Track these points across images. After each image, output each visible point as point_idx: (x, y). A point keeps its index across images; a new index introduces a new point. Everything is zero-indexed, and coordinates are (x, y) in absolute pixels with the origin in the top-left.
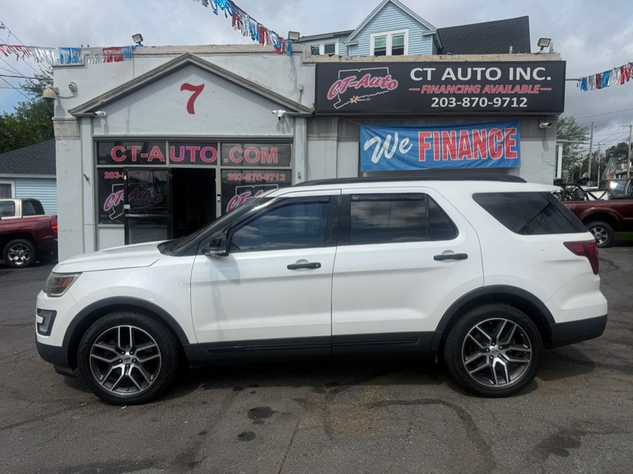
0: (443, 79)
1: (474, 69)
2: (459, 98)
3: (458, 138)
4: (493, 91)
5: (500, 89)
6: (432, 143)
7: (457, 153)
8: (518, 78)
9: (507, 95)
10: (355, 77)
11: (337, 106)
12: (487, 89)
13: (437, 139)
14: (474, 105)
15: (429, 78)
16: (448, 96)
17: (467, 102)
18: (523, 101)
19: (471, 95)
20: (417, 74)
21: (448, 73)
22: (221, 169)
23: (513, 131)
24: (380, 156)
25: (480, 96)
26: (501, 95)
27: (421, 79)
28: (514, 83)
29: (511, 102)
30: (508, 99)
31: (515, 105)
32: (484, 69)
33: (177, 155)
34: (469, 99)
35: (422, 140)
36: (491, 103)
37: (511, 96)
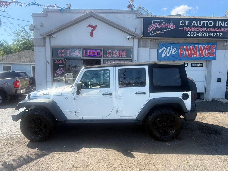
0: (192, 25)
1: (204, 21)
2: (198, 32)
3: (194, 49)
4: (211, 30)
5: (213, 29)
6: (184, 50)
7: (193, 54)
8: (219, 26)
9: (215, 32)
10: (159, 23)
11: (151, 34)
12: (208, 29)
13: (186, 49)
14: (203, 36)
15: (187, 25)
16: (194, 32)
17: (201, 34)
18: (221, 34)
19: (202, 32)
20: (182, 23)
21: (194, 23)
22: (103, 59)
23: (214, 46)
24: (165, 55)
25: (205, 32)
26: (213, 32)
27: (184, 25)
28: (218, 27)
29: (217, 35)
30: (216, 33)
31: (218, 36)
32: (207, 22)
33: (86, 54)
34: (201, 33)
35: (181, 49)
36: (210, 35)
37: (217, 32)
